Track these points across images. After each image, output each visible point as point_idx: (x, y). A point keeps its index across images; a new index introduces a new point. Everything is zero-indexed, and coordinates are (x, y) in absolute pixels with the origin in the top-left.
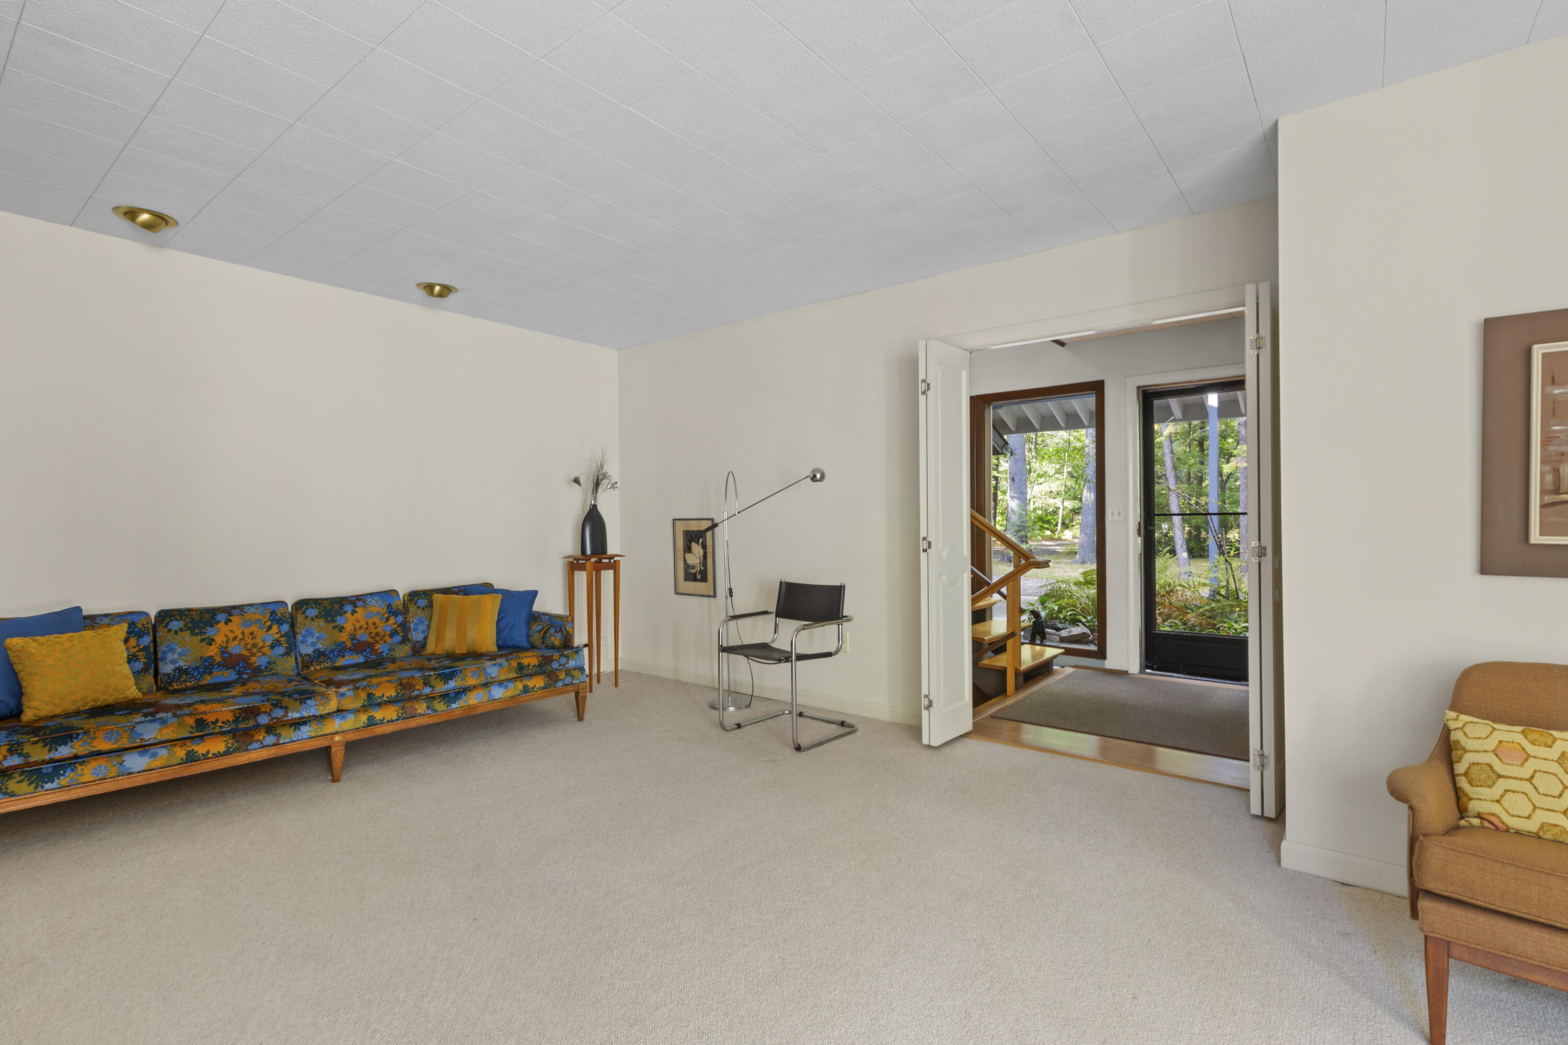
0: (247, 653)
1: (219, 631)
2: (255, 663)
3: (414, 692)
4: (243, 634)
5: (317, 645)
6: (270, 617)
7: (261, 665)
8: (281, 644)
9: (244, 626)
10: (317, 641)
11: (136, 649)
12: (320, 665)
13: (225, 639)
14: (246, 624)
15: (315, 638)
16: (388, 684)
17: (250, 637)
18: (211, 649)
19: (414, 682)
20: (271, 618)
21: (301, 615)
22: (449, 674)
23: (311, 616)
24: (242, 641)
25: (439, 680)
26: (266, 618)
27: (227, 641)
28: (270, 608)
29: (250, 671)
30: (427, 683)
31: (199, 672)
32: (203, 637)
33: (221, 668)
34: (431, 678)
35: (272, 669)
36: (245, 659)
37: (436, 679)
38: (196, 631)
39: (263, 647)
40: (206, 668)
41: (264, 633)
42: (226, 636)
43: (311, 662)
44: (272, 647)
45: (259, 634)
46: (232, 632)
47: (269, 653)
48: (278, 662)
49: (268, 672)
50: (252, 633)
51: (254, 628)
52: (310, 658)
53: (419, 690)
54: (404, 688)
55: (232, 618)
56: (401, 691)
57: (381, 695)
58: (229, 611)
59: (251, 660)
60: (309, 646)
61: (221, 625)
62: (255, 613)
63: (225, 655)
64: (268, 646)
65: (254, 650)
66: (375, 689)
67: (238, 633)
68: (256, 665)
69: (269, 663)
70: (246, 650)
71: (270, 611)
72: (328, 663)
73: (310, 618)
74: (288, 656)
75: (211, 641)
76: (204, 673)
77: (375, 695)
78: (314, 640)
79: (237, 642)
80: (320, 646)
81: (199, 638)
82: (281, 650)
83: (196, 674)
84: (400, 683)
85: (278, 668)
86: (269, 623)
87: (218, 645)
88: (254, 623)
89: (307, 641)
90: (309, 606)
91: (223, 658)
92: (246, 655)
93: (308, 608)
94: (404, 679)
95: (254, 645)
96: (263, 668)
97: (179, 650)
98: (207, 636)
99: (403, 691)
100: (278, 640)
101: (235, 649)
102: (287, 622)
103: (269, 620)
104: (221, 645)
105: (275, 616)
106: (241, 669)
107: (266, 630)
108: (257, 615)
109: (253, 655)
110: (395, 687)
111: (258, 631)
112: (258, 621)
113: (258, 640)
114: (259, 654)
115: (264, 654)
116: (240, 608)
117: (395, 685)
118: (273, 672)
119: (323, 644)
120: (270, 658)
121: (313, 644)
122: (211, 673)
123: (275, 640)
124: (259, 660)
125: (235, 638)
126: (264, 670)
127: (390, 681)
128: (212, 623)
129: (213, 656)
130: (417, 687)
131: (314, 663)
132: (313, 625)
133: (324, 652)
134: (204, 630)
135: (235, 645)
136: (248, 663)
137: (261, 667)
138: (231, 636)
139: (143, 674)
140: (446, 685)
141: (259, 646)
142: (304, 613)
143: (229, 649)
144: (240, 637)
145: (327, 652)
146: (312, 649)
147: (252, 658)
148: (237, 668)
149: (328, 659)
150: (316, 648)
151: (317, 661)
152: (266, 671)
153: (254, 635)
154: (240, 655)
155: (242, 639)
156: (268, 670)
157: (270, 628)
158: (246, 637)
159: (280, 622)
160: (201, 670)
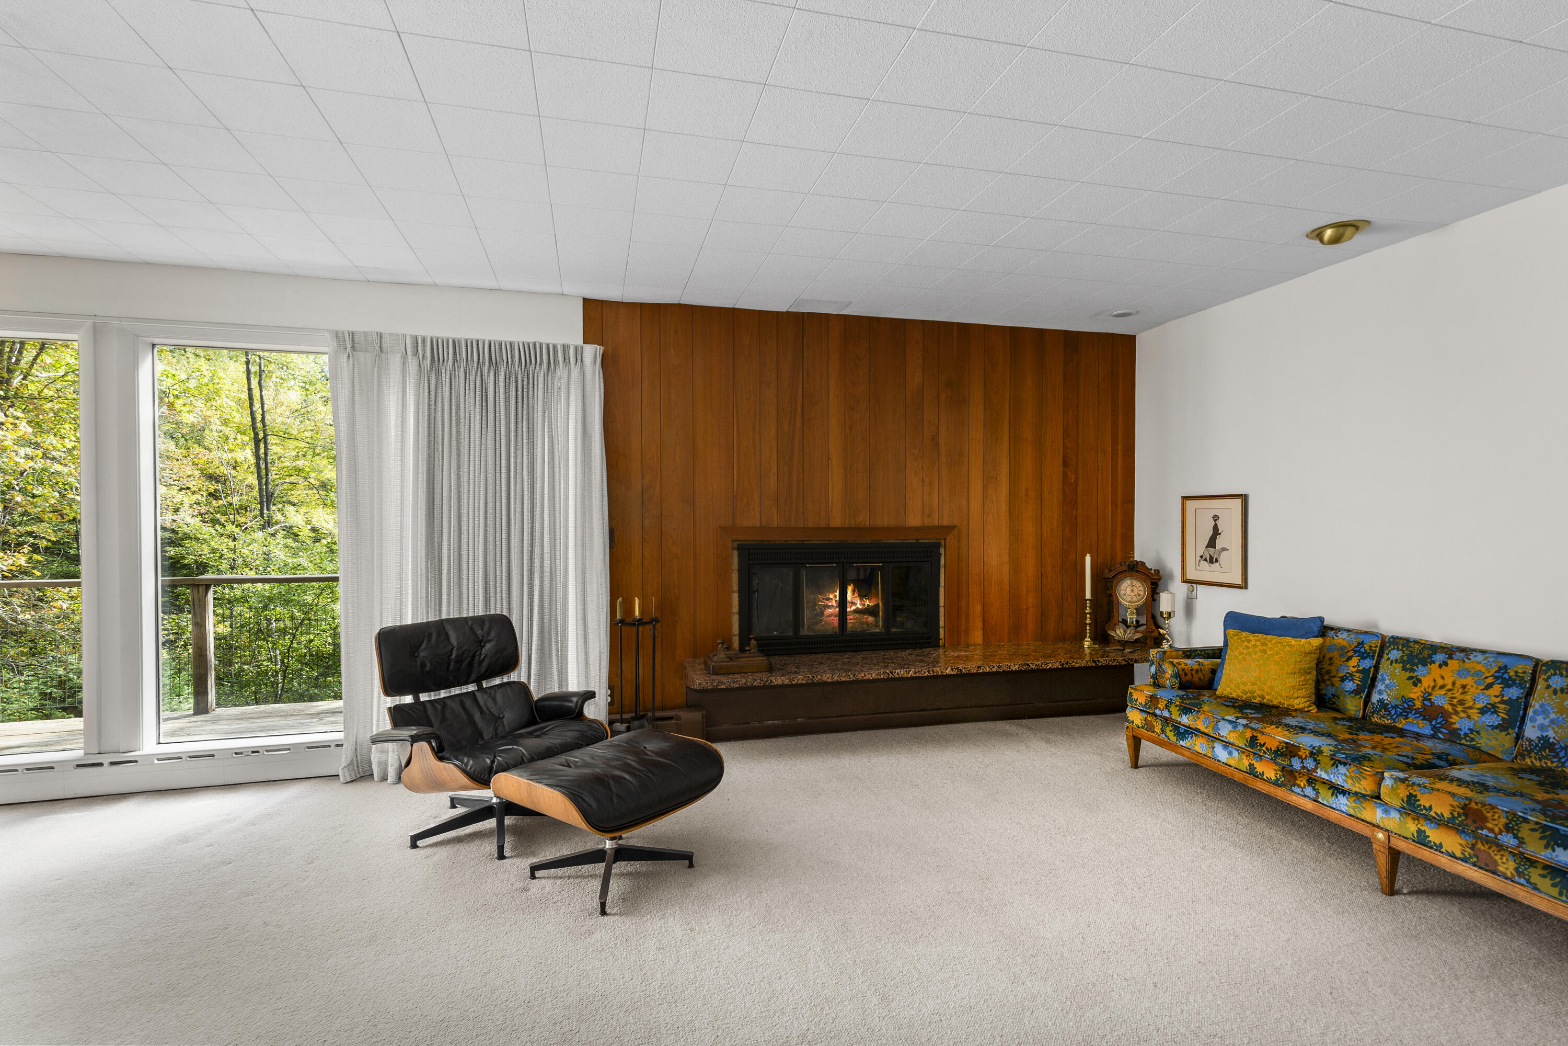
0: (1450, 709)
1: (1429, 673)
2: (1455, 723)
3: (1482, 829)
4: (1454, 684)
5: (1547, 731)
6: (1495, 672)
7: (1460, 729)
8: (1496, 712)
9: (1458, 674)
10: (1549, 726)
11: (1355, 669)
12: (1540, 760)
13: (1432, 684)
14: (1461, 673)
15: (1548, 720)
16: (1448, 796)
17: (1460, 690)
18: (1414, 691)
19: (1489, 815)
20: (1496, 674)
21: (1543, 682)
22: (1561, 834)
23: (1555, 686)
24: (1450, 693)
25: (1538, 835)
26: (1490, 672)
27: (1434, 687)
28: (1503, 661)
29: (1447, 732)
30: (1513, 828)
31: (1396, 712)
32: (1412, 674)
33: (1418, 715)
34: (1524, 825)
35: (1473, 740)
36: (1445, 715)
37: (1532, 830)
38: (1408, 666)
39: (1470, 708)
40: (1404, 709)
41: (1479, 691)
42: (1435, 681)
43: (1530, 752)
44: (1483, 711)
45: (1473, 690)
46: (1443, 678)
47: (1476, 719)
48: (1483, 733)
49: (1467, 741)
50: (1464, 687)
51: (1469, 681)
52: (1530, 745)
53: (1491, 830)
54: (1466, 815)
55: (1449, 661)
56: (1459, 815)
57: (1427, 805)
58: (1451, 651)
59: (1451, 718)
60: (1536, 729)
61: (1434, 667)
62: (1480, 663)
63: (1426, 702)
64: (1478, 709)
65: (1459, 708)
66: (1424, 793)
67: (1449, 681)
68: (1454, 726)
69: (1471, 730)
70: (1450, 704)
71: (1499, 665)
72: (1552, 762)
73: (1552, 689)
74: (1501, 731)
75: (1417, 682)
76: (1401, 714)
77: (1419, 800)
78: (1546, 722)
79: (1443, 692)
80: (1551, 734)
81: (1408, 674)
82: (1493, 719)
83: (1393, 712)
84: (1465, 805)
85: (1481, 741)
86: (1490, 680)
87: (1422, 689)
88: (1472, 675)
89: (1536, 720)
90: (1558, 672)
91: (1424, 705)
92: (1448, 711)
93: (1555, 674)
94: (1476, 803)
95: (1461, 702)
96: (1462, 733)
97: (1387, 682)
98: (1414, 675)
99: (1463, 818)
100: (1494, 706)
101: (1440, 699)
102: (1521, 686)
103: (1492, 676)
104: (1425, 690)
105: (1503, 673)
106: (1438, 726)
107: (1483, 687)
108: (1480, 665)
109: (1456, 713)
110: (1452, 806)
111: (1472, 686)
112: (1477, 673)
113: (1468, 697)
114: (1462, 715)
115: (1469, 717)
116: (1466, 651)
117: (1455, 804)
118: (1473, 743)
119: (1556, 733)
120: (1474, 724)
121: (1542, 727)
122: (1407, 718)
123: (1490, 704)
124: (1460, 723)
125: (1442, 687)
126: (1462, 736)
127: (1453, 795)
128: (1426, 661)
129: (1414, 699)
130: (1489, 825)
131: (1532, 754)
132: (1553, 700)
133: (1554, 744)
134: (1415, 667)
135: (1440, 695)
136: (1447, 721)
137: (1460, 732)
138: (1440, 682)
139: (1353, 695)
140: (1549, 851)
141: (1467, 705)
142: (1546, 680)
143: (1433, 698)
144: (1449, 686)
145: (1557, 746)
146: (1539, 734)
147: (1453, 716)
148: (1434, 723)
149: (1554, 757)
150: (1544, 734)
151: (1537, 754)
152: (1465, 738)
153: (1466, 690)
154: (1442, 707)
155: (1449, 690)
156: (1468, 738)
157: (1489, 687)
158: (1456, 689)
159: (1507, 683)
160: (1399, 710)
